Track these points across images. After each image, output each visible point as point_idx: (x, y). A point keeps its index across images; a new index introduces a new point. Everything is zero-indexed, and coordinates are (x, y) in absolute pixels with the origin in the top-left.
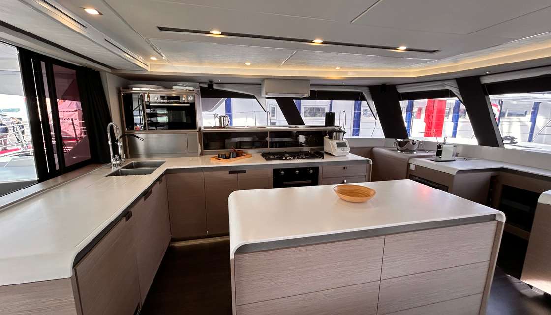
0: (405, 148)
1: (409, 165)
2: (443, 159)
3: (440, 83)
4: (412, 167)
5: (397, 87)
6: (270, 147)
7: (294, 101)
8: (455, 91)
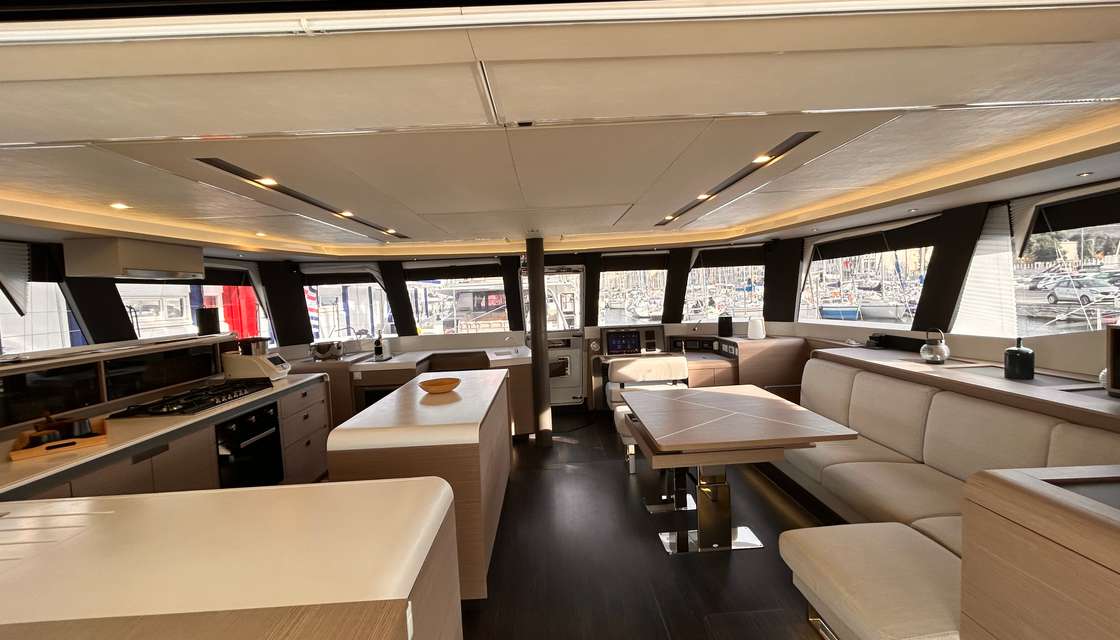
0: (328, 354)
1: (352, 374)
2: (384, 358)
3: (361, 265)
4: (358, 376)
5: (301, 265)
6: (109, 400)
7: (118, 285)
8: (376, 274)
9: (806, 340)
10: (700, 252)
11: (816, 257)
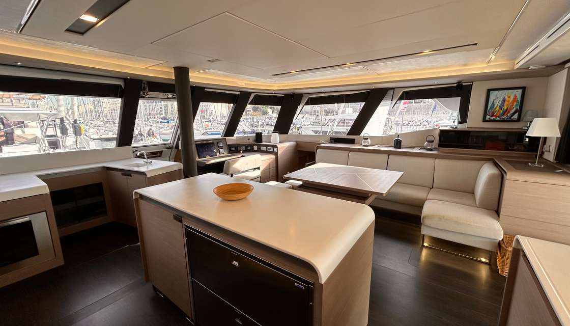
9: (296, 142)
10: (255, 96)
11: (307, 104)
